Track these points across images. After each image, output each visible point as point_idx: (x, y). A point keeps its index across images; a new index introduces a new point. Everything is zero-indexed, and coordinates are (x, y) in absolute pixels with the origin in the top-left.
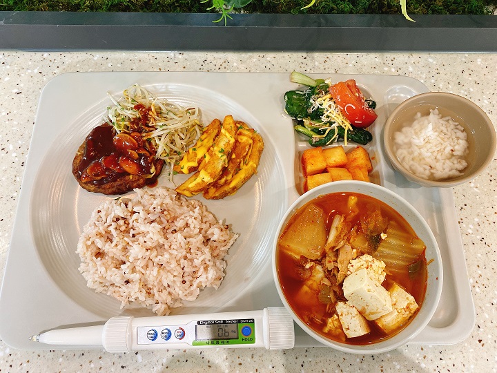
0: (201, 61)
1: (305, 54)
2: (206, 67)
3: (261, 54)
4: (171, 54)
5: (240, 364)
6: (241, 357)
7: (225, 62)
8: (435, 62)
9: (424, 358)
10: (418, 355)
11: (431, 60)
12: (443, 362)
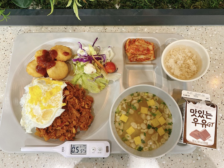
0: (18, 30)
1: (66, 27)
2: (20, 33)
3: (46, 27)
4: (5, 27)
5: (18, 165)
6: (18, 162)
7: (29, 31)
8: (125, 31)
9: (96, 164)
10: (94, 163)
11: (123, 29)
12: (104, 166)
